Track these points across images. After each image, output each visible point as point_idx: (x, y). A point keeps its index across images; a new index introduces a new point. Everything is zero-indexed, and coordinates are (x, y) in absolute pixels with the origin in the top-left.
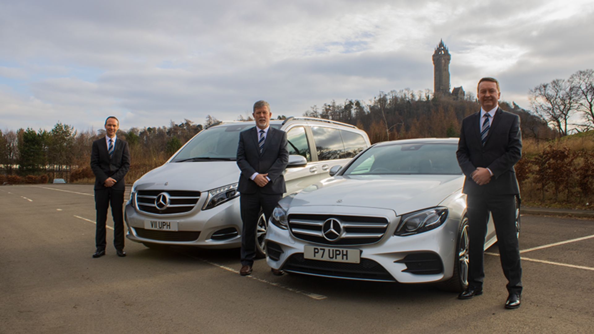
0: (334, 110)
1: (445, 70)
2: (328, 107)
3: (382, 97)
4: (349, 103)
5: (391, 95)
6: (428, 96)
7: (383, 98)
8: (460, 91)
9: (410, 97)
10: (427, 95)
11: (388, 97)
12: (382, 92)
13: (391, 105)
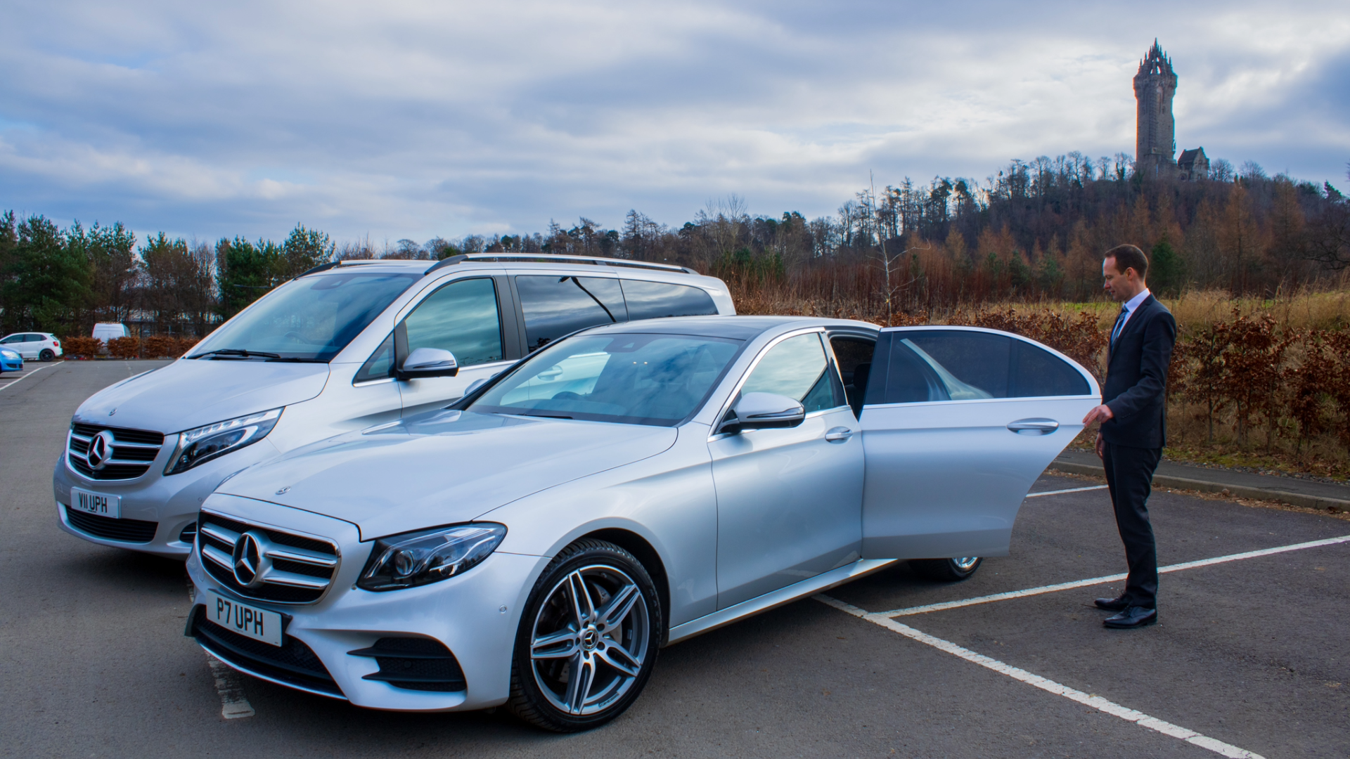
0: (908, 200)
1: (1164, 110)
2: (894, 195)
3: (1016, 171)
4: (942, 185)
5: (1037, 167)
6: (1123, 170)
7: (1018, 174)
8: (1197, 159)
9: (1081, 172)
10: (1120, 168)
11: (1032, 173)
12: (1018, 161)
13: (1036, 190)
